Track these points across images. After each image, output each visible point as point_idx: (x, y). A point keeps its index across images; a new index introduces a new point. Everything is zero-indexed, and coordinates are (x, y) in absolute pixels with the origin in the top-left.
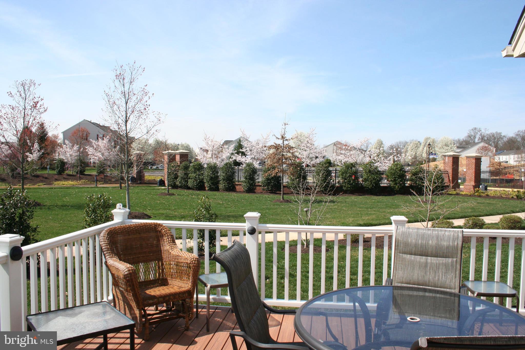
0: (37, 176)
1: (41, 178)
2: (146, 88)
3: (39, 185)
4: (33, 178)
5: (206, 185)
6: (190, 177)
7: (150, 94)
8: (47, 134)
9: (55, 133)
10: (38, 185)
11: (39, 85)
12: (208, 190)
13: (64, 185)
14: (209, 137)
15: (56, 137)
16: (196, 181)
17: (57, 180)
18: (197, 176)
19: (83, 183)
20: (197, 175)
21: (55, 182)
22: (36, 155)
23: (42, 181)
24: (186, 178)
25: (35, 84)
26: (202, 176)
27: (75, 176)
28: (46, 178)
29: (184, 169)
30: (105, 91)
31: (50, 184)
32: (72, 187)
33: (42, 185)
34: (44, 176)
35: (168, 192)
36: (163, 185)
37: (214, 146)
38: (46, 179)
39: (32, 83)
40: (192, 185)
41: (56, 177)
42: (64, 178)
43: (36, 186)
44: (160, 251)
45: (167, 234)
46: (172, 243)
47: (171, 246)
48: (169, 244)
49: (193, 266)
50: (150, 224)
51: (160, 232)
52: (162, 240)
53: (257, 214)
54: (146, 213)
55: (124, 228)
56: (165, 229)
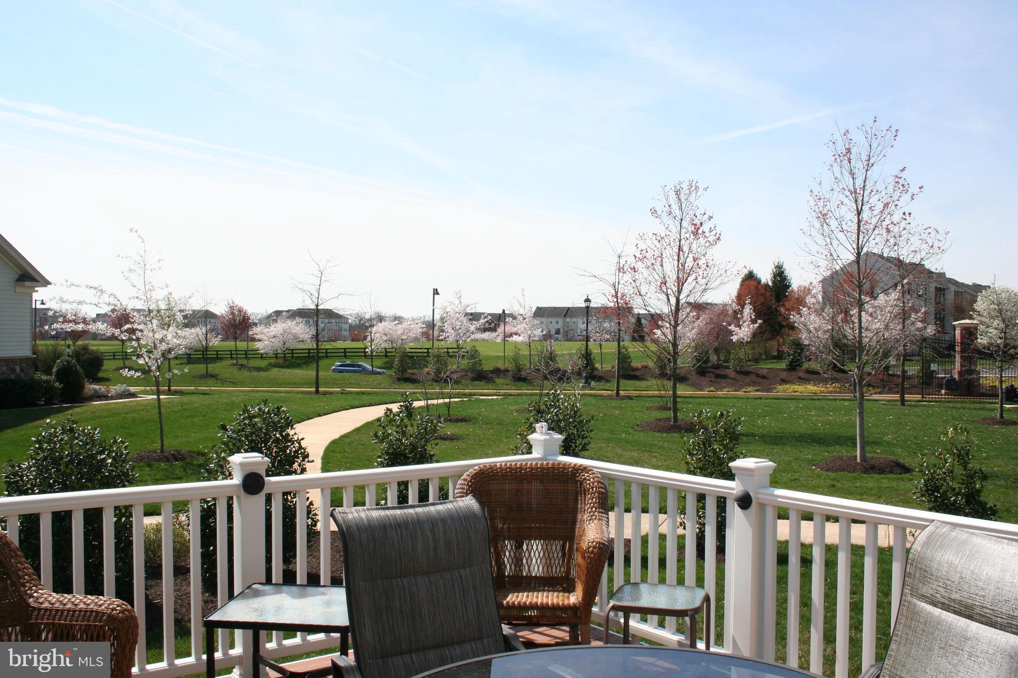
0: (747, 373)
1: (753, 378)
2: (903, 175)
3: (746, 392)
4: (738, 377)
7: (913, 189)
8: (789, 286)
10: (744, 390)
11: (706, 189)
13: (795, 392)
15: (807, 291)
17: (784, 381)
19: (838, 389)
21: (780, 385)
22: (747, 330)
23: (754, 383)
25: (697, 188)
28: (763, 377)
30: (811, 191)
31: (769, 390)
32: (813, 397)
33: (752, 392)
34: (760, 372)
35: (1002, 417)
38: (764, 381)
39: (693, 187)
41: (784, 375)
42: (800, 378)
43: (740, 393)
44: (574, 522)
45: (592, 488)
46: (596, 509)
47: (592, 514)
48: (590, 510)
49: (589, 557)
50: (565, 466)
51: (581, 483)
52: (581, 500)
53: (756, 463)
54: (906, 461)
55: (509, 468)
56: (593, 478)
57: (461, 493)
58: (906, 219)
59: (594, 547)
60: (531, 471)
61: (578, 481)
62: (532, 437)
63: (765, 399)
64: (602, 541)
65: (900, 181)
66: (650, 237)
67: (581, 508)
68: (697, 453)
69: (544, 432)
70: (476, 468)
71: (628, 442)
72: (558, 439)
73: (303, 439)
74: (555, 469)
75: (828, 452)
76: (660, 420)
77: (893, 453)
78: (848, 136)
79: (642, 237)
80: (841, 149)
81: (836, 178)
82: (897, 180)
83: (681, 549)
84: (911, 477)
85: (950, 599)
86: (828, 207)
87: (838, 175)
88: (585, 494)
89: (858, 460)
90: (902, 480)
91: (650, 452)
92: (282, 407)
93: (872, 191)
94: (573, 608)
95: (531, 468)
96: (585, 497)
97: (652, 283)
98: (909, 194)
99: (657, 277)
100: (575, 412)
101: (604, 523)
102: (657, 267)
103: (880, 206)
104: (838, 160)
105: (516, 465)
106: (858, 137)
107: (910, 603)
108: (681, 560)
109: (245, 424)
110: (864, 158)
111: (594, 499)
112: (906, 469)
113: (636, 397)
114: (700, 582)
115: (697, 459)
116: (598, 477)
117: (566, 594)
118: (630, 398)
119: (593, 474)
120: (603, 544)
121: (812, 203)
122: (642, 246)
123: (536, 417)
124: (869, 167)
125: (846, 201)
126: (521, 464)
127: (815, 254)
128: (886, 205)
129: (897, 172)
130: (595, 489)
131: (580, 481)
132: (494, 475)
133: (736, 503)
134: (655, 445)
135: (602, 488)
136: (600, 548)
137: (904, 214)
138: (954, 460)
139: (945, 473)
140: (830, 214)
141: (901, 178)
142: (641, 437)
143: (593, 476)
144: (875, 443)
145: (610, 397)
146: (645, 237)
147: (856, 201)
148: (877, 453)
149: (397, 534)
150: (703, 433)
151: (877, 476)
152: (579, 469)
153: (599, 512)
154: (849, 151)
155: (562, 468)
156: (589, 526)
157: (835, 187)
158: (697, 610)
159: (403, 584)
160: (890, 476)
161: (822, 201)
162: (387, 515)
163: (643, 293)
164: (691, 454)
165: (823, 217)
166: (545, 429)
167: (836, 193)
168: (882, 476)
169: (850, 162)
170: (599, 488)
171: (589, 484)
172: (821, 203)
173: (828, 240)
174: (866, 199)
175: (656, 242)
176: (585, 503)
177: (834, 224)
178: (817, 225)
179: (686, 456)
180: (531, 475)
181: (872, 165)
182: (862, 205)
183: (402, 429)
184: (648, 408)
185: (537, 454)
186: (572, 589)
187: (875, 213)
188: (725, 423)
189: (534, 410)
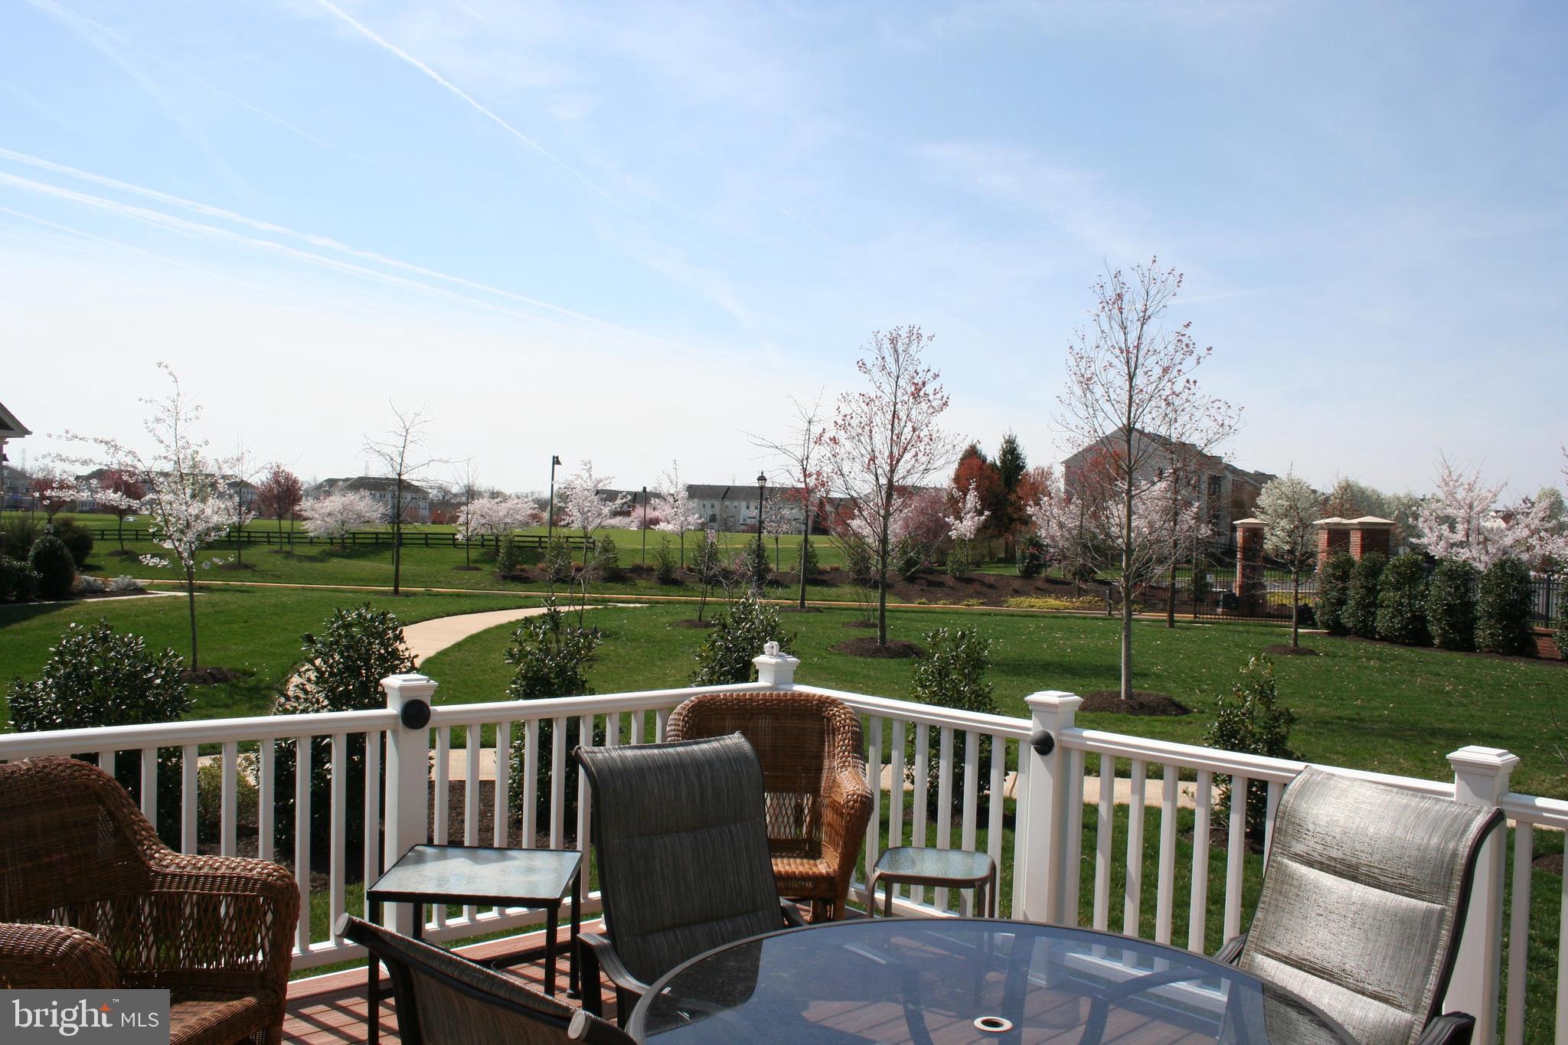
0: (969, 581)
1: (978, 587)
2: (1187, 331)
3: (968, 605)
4: (958, 585)
5: (1434, 629)
6: (1383, 602)
7: (1201, 349)
8: (1023, 467)
9: (1044, 464)
10: (965, 602)
11: (931, 338)
12: (1438, 647)
13: (1032, 607)
14: (1460, 476)
16: (1402, 616)
17: (1017, 593)
18: (1405, 601)
19: (1086, 605)
20: (1402, 597)
21: (1013, 597)
22: (970, 523)
23: (978, 594)
24: (1370, 604)
25: (919, 336)
26: (1421, 600)
27: (1069, 584)
28: (991, 586)
29: (1366, 577)
30: (1071, 347)
31: (998, 603)
32: (1055, 615)
33: (976, 606)
34: (986, 580)
35: (1296, 644)
36: (1310, 622)
37: (1471, 507)
38: (991, 591)
39: (915, 335)
40: (1388, 626)
41: (1017, 584)
42: (1038, 589)
43: (960, 607)
44: (820, 770)
45: (844, 727)
46: (849, 753)
47: (844, 759)
48: (841, 754)
49: (848, 813)
50: (808, 699)
51: (829, 720)
52: (829, 741)
53: (1060, 697)
54: (1182, 699)
55: (736, 699)
56: (845, 714)
57: (675, 730)
58: (1190, 389)
59: (855, 801)
60: (766, 704)
61: (824, 717)
62: (757, 660)
63: (995, 615)
64: (864, 793)
65: (1183, 339)
66: (857, 398)
67: (829, 752)
68: (931, 685)
69: (775, 654)
70: (692, 698)
71: (823, 669)
72: (793, 663)
73: (416, 656)
74: (796, 702)
75: (1082, 686)
76: (863, 640)
77: (1164, 688)
78: (1121, 279)
79: (845, 398)
80: (1110, 294)
81: (1103, 332)
82: (1180, 337)
83: (908, 808)
84: (1189, 720)
85: (1331, 858)
86: (1092, 369)
87: (1106, 327)
88: (834, 735)
89: (1123, 697)
90: (1179, 723)
92: (388, 613)
93: (1149, 351)
94: (826, 879)
95: (765, 701)
96: (834, 737)
97: (857, 460)
98: (1194, 356)
99: (864, 452)
100: (773, 628)
101: (860, 771)
102: (865, 439)
103: (1157, 371)
104: (1107, 309)
105: (745, 695)
106: (1133, 281)
107: (1280, 863)
108: (907, 823)
109: (340, 635)
110: (1140, 307)
111: (847, 741)
112: (1184, 710)
113: (825, 608)
114: (981, 846)
115: (930, 693)
116: (850, 713)
117: (812, 862)
118: (818, 610)
119: (844, 708)
120: (866, 797)
121: (1072, 362)
122: (846, 409)
124: (1144, 321)
125: (1115, 362)
126: (751, 695)
127: (1074, 429)
128: (1166, 370)
129: (1180, 329)
130: (847, 727)
131: (827, 718)
133: (1032, 747)
134: (858, 674)
135: (856, 726)
136: (862, 802)
137: (1188, 381)
138: (1255, 697)
139: (1244, 715)
140: (1096, 379)
141: (1183, 335)
142: (838, 661)
143: (844, 711)
144: (1144, 675)
145: (792, 609)
146: (850, 398)
147: (1128, 362)
148: (1145, 689)
149: (658, 781)
150: (938, 658)
151: (1146, 718)
152: (826, 702)
153: (854, 757)
154: (1120, 296)
156: (842, 775)
157: (1102, 343)
158: (983, 881)
159: (665, 843)
160: (1164, 718)
161: (1084, 360)
162: (643, 756)
163: (845, 471)
164: (924, 687)
165: (1086, 383)
166: (775, 651)
167: (1102, 352)
168: (1154, 718)
169: (1121, 313)
170: (852, 726)
171: (840, 721)
172: (1083, 364)
173: (1091, 411)
174: (1140, 361)
175: (864, 406)
176: (834, 745)
177: (1099, 390)
178: (1078, 391)
179: (916, 689)
180: (764, 709)
181: (1149, 317)
182: (1136, 368)
183: (546, 645)
184: (844, 625)
185: (764, 682)
186: (817, 855)
187: (1152, 379)
188: (968, 647)
189: (718, 624)
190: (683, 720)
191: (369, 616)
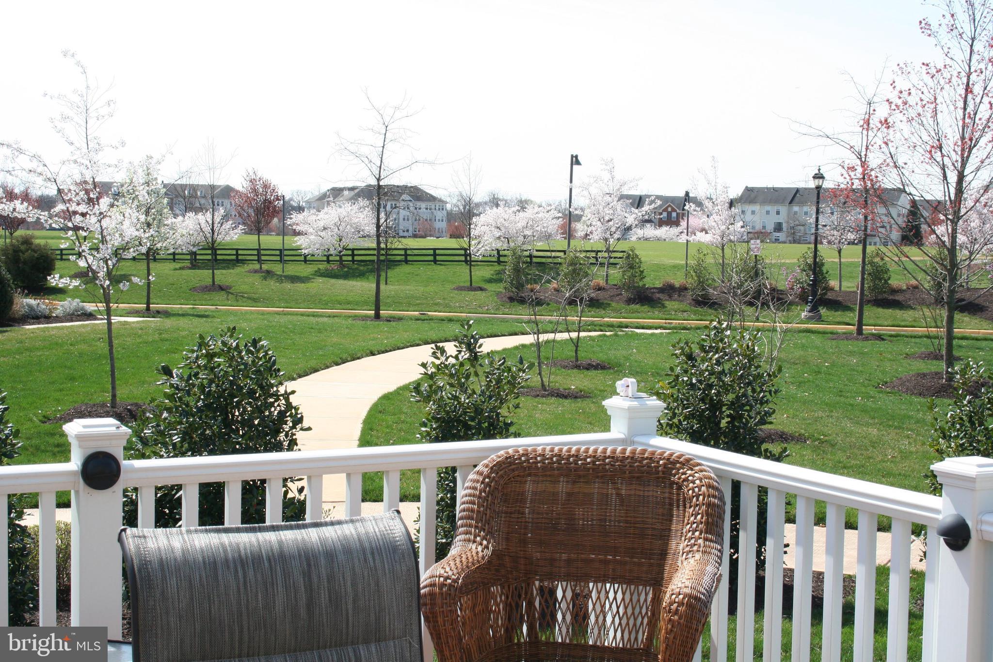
45: (698, 496)
46: (701, 534)
47: (693, 541)
48: (690, 534)
49: (670, 620)
51: (680, 488)
52: (678, 516)
53: (979, 465)
55: (556, 455)
56: (701, 480)
57: (470, 495)
59: (681, 603)
60: (593, 462)
61: (673, 483)
64: (694, 593)
66: (917, 68)
67: (676, 531)
69: (630, 395)
71: (864, 411)
73: (293, 392)
74: (636, 461)
76: (924, 375)
79: (903, 69)
88: (685, 507)
91: (899, 428)
92: (260, 340)
96: (684, 511)
97: (918, 148)
99: (926, 138)
101: (712, 558)
102: (928, 120)
111: (699, 517)
113: (891, 336)
116: (710, 478)
118: (879, 337)
119: (702, 471)
120: (697, 599)
122: (903, 84)
123: (685, 366)
130: (701, 498)
131: (677, 484)
132: (529, 467)
133: (942, 538)
134: (910, 417)
135: (714, 497)
136: (689, 605)
142: (888, 402)
143: (701, 475)
145: (847, 336)
146: (909, 69)
150: (970, 402)
152: (678, 462)
153: (706, 539)
155: (647, 458)
156: (684, 564)
166: (632, 390)
170: (709, 496)
171: (693, 489)
175: (927, 78)
176: (684, 521)
180: (593, 469)
184: (907, 356)
185: (618, 431)
190: (483, 482)
191: (234, 344)
